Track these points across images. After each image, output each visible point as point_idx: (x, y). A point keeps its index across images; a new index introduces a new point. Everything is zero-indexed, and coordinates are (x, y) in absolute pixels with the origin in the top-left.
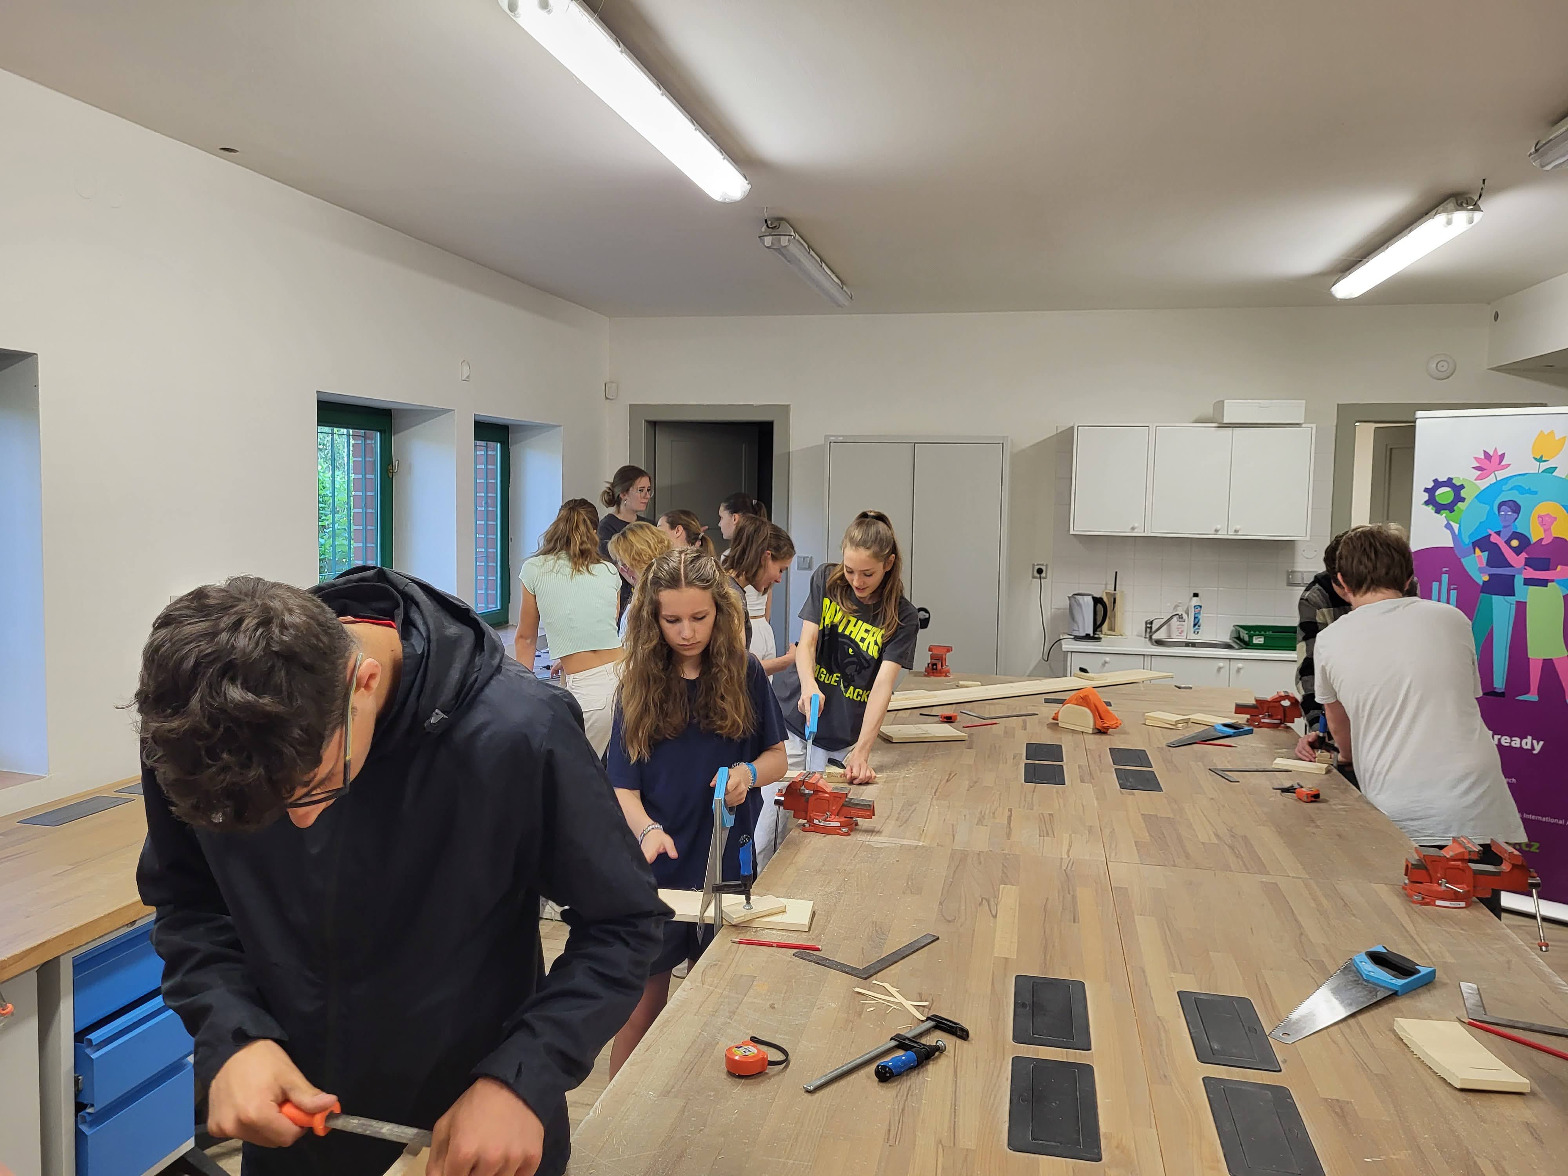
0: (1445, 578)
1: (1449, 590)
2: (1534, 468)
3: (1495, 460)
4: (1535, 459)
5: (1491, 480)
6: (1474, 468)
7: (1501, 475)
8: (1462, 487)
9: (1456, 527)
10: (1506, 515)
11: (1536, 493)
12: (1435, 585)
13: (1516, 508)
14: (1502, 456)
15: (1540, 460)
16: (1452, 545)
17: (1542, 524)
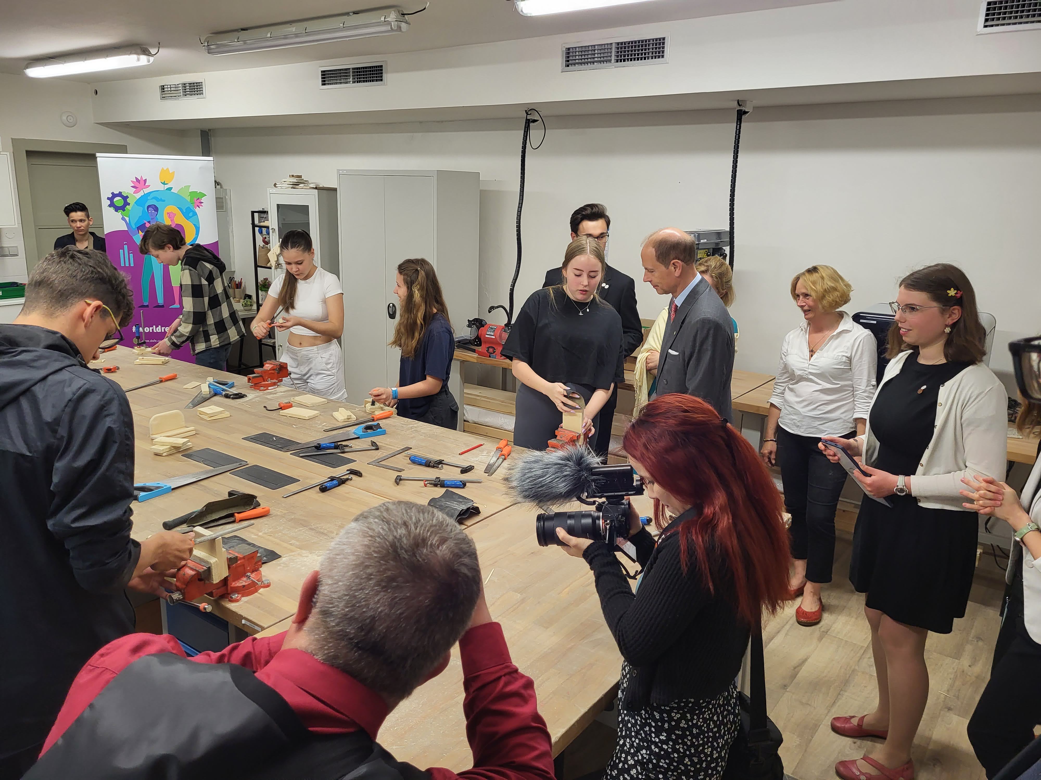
0: (126, 247)
1: (129, 254)
2: (162, 188)
3: (142, 183)
4: (162, 183)
5: (141, 193)
6: (132, 187)
7: (146, 191)
8: (127, 197)
9: (127, 219)
10: (151, 212)
11: (164, 201)
12: (121, 251)
13: (156, 209)
14: (145, 181)
15: (164, 184)
16: (127, 229)
17: (170, 217)
